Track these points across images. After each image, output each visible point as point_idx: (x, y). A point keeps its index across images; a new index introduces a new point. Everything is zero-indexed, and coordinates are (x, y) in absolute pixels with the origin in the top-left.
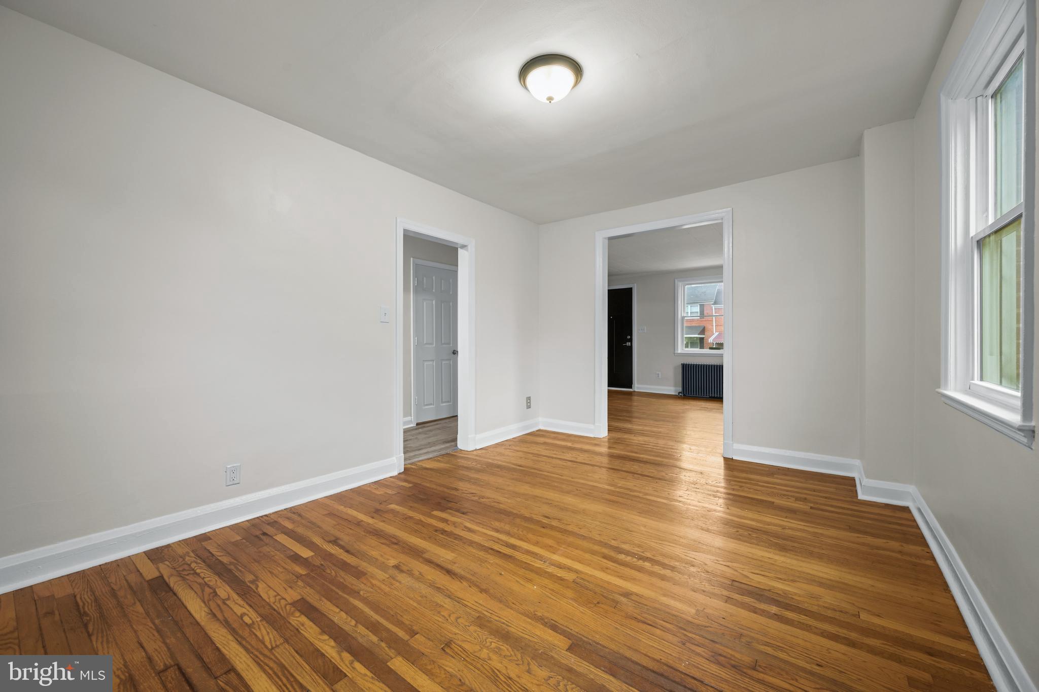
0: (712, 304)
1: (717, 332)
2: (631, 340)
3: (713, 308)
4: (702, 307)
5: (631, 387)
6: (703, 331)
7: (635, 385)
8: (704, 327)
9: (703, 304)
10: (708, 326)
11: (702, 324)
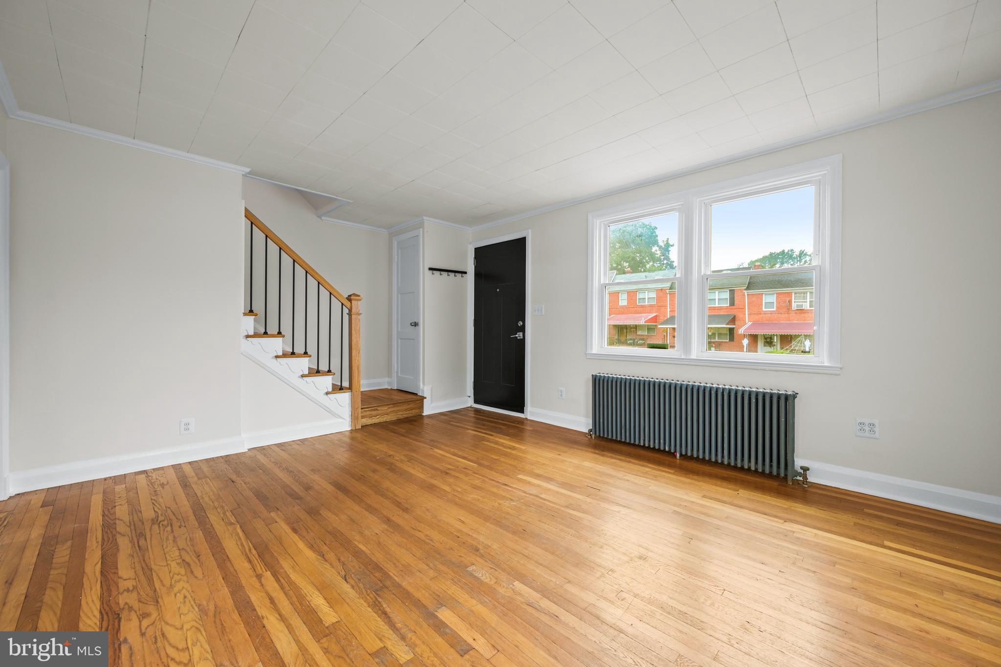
0: (745, 290)
1: (751, 321)
2: (523, 329)
3: (746, 294)
4: (732, 292)
5: (522, 411)
6: (733, 320)
7: (527, 407)
8: (735, 316)
9: (734, 290)
10: (739, 315)
11: (734, 312)
